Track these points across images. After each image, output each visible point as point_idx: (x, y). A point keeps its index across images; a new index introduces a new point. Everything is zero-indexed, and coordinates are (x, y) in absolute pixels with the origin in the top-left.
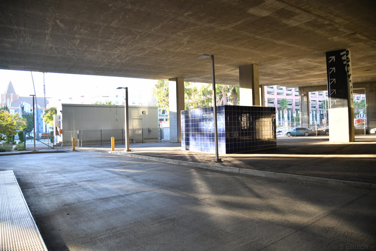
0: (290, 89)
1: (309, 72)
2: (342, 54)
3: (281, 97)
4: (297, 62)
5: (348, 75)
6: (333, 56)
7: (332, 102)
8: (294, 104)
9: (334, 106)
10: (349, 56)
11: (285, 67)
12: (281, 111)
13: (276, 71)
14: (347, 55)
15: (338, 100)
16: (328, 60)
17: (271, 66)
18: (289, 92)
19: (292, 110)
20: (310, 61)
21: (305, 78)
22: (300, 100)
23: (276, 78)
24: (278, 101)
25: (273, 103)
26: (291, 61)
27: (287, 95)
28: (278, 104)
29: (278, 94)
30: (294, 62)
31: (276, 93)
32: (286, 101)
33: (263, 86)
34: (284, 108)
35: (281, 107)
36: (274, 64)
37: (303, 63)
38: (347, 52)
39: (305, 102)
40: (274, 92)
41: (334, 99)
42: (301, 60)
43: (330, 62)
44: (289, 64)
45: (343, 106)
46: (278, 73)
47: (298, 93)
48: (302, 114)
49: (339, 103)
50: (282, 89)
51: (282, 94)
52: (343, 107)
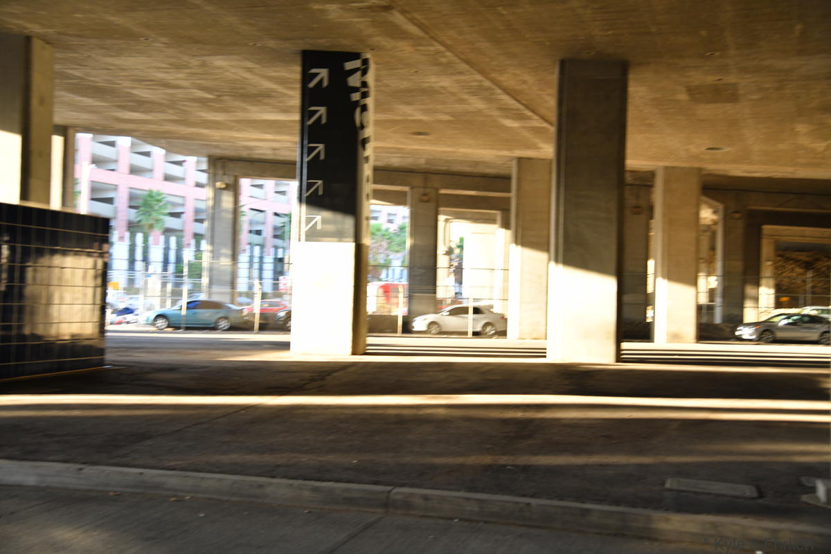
0: (179, 158)
1: (244, 110)
2: (349, 66)
3: (142, 184)
4: (204, 65)
5: (361, 138)
6: (323, 68)
7: (308, 221)
8: (189, 215)
9: (313, 235)
10: (370, 78)
11: (160, 75)
12: (139, 238)
13: (127, 84)
14: (365, 72)
15: (327, 214)
16: (306, 77)
17: (109, 60)
18: (175, 170)
19: (182, 237)
20: (249, 70)
21: (231, 128)
22: (211, 203)
23: (124, 108)
24: (132, 197)
25: (109, 201)
26: (186, 58)
27: (168, 178)
28: (131, 207)
29: (134, 170)
30: (195, 62)
31: (123, 167)
32: (159, 201)
33: (71, 131)
34: (151, 226)
35: (139, 221)
36: (119, 53)
37: (227, 73)
38: (365, 62)
39: (226, 211)
40: (116, 161)
41: (315, 212)
42: (219, 62)
43: (312, 85)
44: (178, 67)
45: (339, 235)
46: (135, 92)
47: (203, 178)
48: (212, 252)
49: (331, 228)
50: (147, 154)
51: (148, 175)
52: (340, 241)
